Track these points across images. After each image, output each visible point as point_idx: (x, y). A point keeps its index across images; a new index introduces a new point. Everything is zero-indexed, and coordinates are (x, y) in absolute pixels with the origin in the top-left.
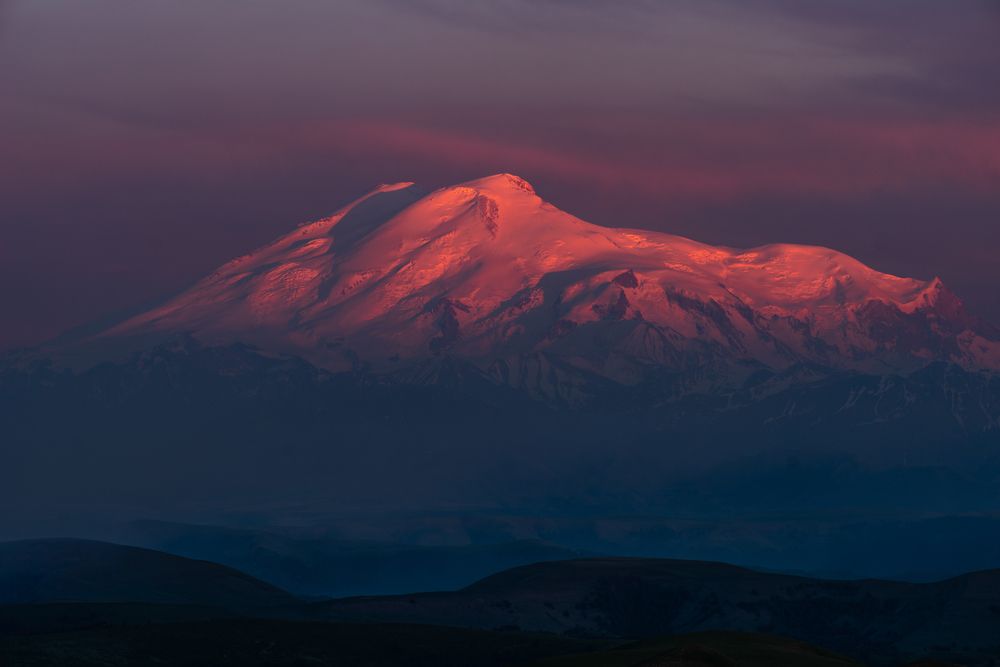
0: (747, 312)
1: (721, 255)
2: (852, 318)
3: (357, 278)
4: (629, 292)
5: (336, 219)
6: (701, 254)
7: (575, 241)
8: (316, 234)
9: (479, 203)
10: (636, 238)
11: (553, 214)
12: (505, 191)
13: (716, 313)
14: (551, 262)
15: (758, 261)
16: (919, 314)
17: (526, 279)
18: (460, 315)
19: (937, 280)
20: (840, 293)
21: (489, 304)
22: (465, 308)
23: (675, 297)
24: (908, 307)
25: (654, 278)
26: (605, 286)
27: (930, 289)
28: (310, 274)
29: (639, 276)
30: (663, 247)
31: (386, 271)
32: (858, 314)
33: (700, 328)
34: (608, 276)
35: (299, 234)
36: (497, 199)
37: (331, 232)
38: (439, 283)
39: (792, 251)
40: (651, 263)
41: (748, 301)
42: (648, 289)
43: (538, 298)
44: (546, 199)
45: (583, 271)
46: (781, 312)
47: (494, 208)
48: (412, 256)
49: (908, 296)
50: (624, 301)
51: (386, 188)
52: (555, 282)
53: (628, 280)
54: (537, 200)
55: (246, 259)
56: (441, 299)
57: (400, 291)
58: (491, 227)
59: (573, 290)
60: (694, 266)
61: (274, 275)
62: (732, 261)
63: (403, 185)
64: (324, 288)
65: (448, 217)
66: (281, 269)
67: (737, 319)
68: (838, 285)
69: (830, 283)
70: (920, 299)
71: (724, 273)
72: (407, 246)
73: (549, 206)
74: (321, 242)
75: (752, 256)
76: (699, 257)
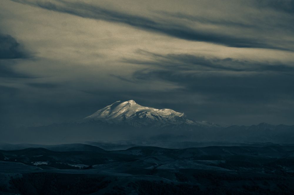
0: (160, 117)
1: (158, 110)
2: (173, 117)
3: (114, 112)
4: (146, 114)
5: (111, 105)
6: (155, 110)
7: (140, 108)
8: (109, 107)
9: (128, 104)
10: (147, 108)
11: (138, 105)
12: (132, 102)
13: (157, 117)
14: (137, 111)
16: (181, 117)
17: (134, 113)
20: (172, 115)
21: (130, 116)
22: (127, 116)
23: (152, 115)
24: (180, 116)
25: (149, 113)
26: (144, 113)
27: (183, 114)
28: (108, 112)
29: (148, 112)
30: (151, 109)
31: (117, 112)
32: (174, 117)
33: (155, 119)
34: (144, 112)
35: (107, 107)
38: (123, 113)
39: (166, 109)
41: (161, 115)
43: (135, 115)
44: (136, 103)
45: (141, 112)
46: (165, 117)
47: (130, 104)
48: (120, 110)
49: (180, 115)
50: (146, 115)
51: (117, 102)
52: (138, 113)
53: (146, 113)
55: (100, 110)
56: (124, 115)
57: (119, 114)
58: (130, 106)
60: (154, 111)
61: (104, 112)
62: (159, 111)
63: (119, 101)
64: (110, 113)
65: (125, 105)
67: (159, 118)
68: (172, 113)
70: (181, 115)
72: (120, 109)
75: (161, 110)
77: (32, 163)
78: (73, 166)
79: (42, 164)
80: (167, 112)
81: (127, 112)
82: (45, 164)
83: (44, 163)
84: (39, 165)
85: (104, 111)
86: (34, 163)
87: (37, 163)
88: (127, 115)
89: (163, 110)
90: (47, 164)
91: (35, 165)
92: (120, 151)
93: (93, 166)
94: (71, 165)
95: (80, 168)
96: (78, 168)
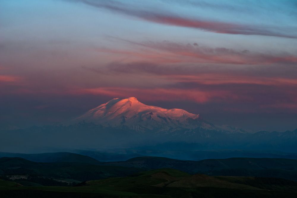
0: (169, 119)
1: (166, 110)
3: (110, 113)
5: (107, 103)
7: (144, 107)
8: (103, 106)
9: (129, 101)
10: (153, 107)
11: (140, 103)
13: (165, 119)
14: (140, 111)
15: (171, 111)
17: (136, 113)
18: (125, 119)
19: (199, 114)
21: (130, 117)
22: (126, 118)
23: (158, 116)
24: (194, 119)
25: (155, 113)
27: (198, 116)
28: (102, 112)
29: (153, 113)
30: (157, 109)
31: (114, 112)
32: (186, 119)
33: (162, 121)
34: (148, 113)
35: (101, 106)
36: (132, 101)
37: (106, 106)
38: (122, 114)
39: (176, 110)
40: (155, 111)
41: (170, 117)
42: (154, 115)
43: (138, 116)
44: (139, 101)
45: (145, 112)
46: (175, 119)
47: (131, 102)
48: (118, 109)
49: (194, 117)
50: (151, 117)
51: (114, 99)
52: (140, 114)
53: (151, 114)
54: (138, 101)
55: (93, 109)
56: (123, 116)
57: (116, 115)
58: (130, 105)
59: (143, 115)
60: (161, 112)
61: (97, 112)
62: (167, 111)
63: (117, 98)
64: (105, 114)
65: (124, 104)
66: (98, 111)
68: (184, 115)
69: (182, 115)
70: (196, 118)
71: (166, 113)
73: (139, 102)
74: (104, 107)
75: (170, 110)
76: (162, 110)
77: (8, 176)
78: (60, 181)
79: (20, 178)
80: (178, 112)
81: (127, 112)
82: (24, 179)
83: (23, 177)
84: (16, 179)
85: (97, 110)
86: (11, 177)
87: (15, 177)
88: (126, 116)
89: (172, 111)
90: (26, 178)
91: (11, 180)
92: (118, 162)
93: (87, 182)
94: (57, 180)
95: (69, 184)
96: (65, 184)
